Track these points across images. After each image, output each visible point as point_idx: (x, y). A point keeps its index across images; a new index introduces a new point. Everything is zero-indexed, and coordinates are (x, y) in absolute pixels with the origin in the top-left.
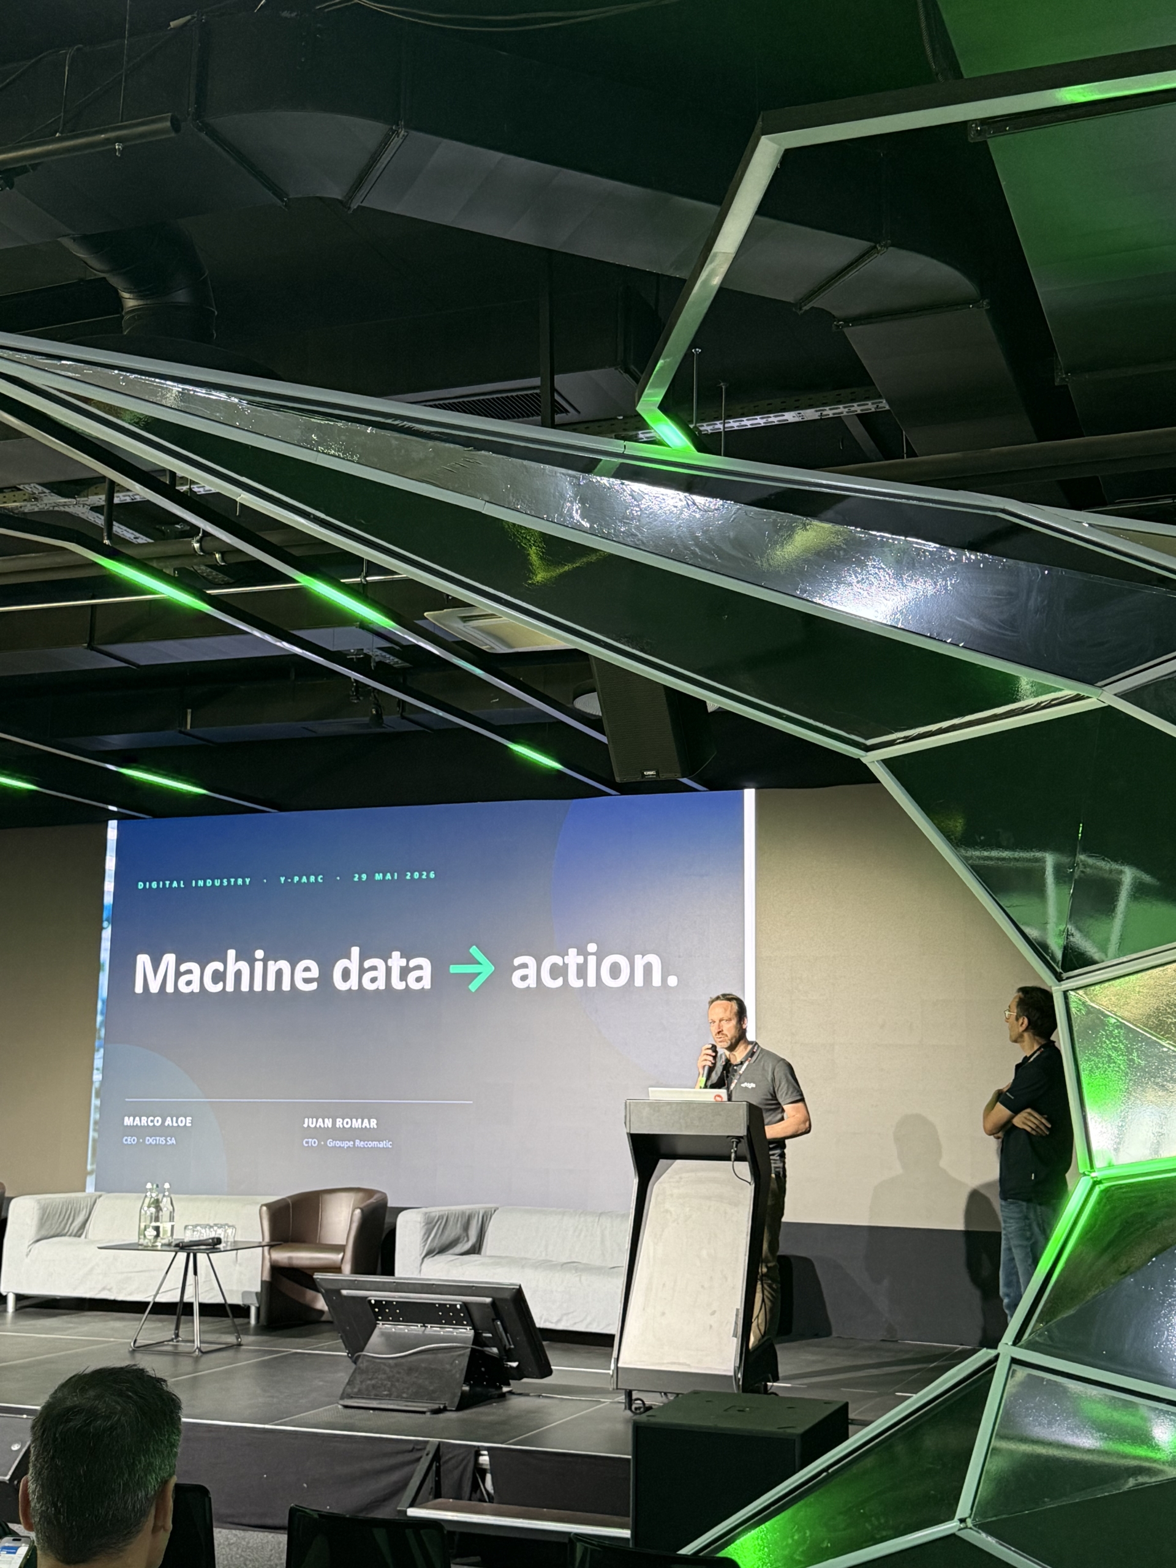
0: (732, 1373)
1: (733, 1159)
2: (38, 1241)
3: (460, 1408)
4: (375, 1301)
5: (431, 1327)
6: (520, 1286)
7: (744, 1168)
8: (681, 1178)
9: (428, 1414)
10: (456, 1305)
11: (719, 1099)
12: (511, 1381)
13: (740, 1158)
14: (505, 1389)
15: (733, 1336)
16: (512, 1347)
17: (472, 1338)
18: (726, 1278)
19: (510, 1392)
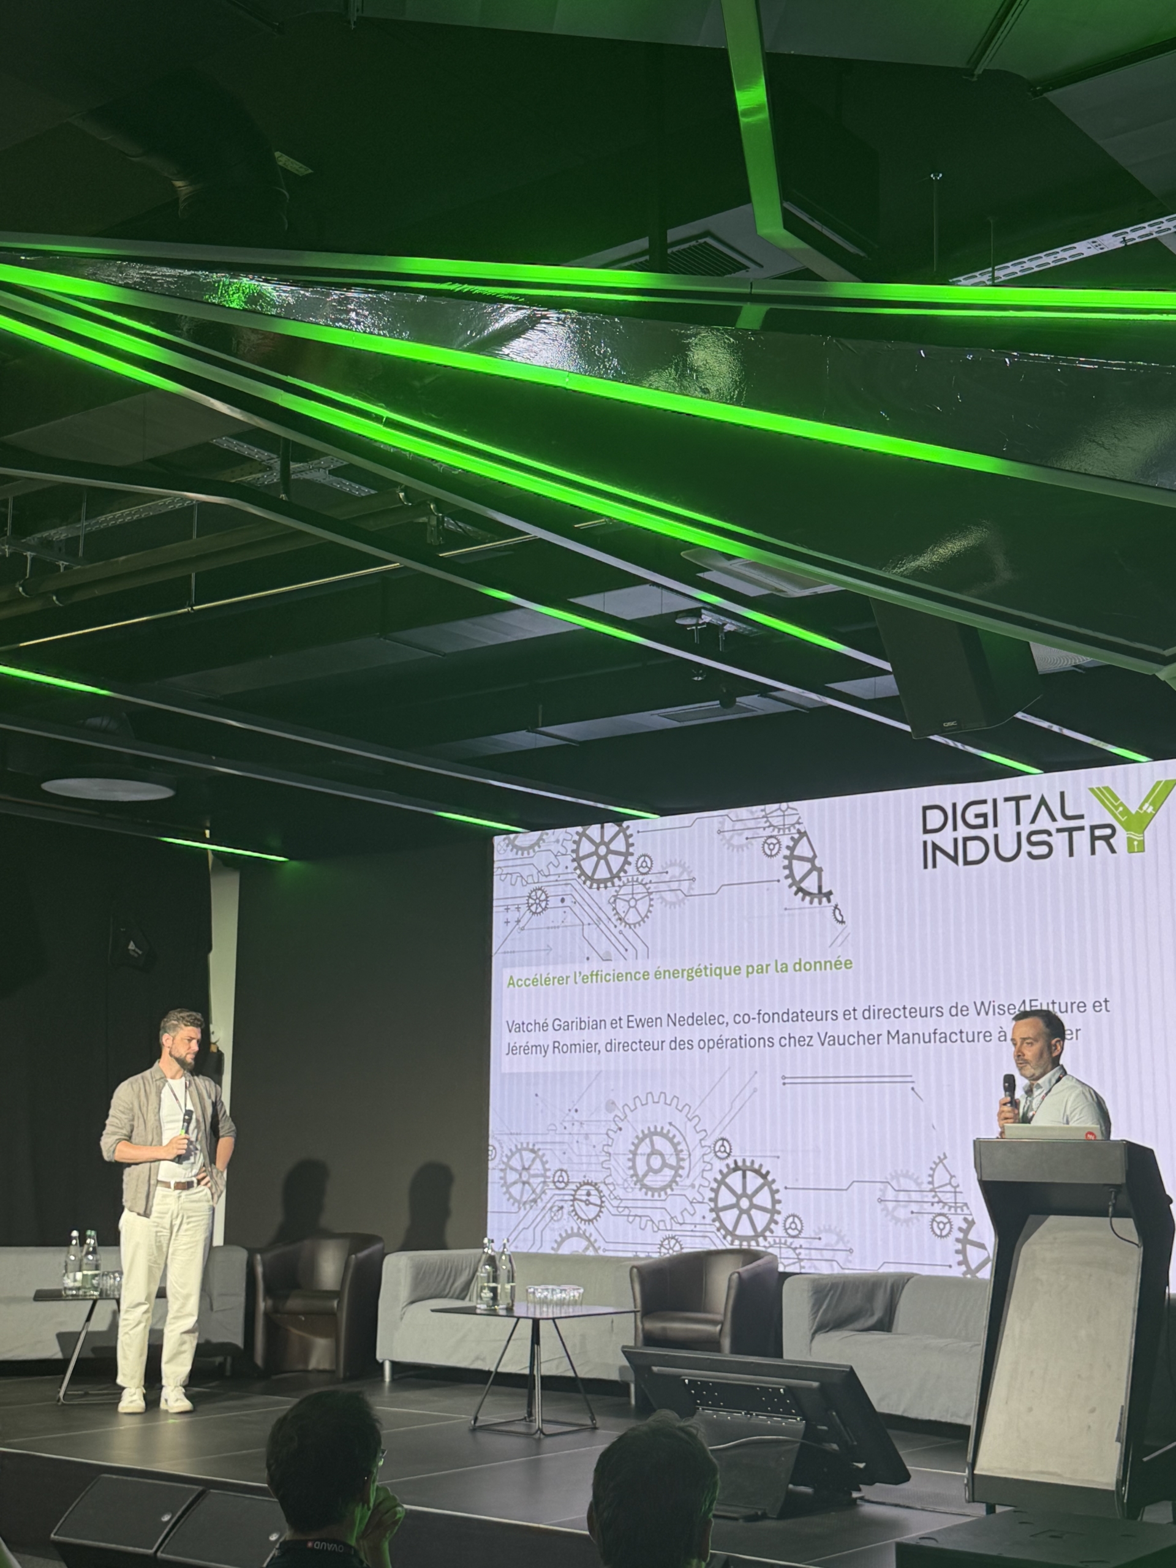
0: (1113, 1488)
1: (1110, 1215)
2: (412, 1302)
3: (781, 1516)
4: (689, 1381)
5: (757, 1415)
6: (851, 1368)
7: (1127, 1226)
8: (1055, 1239)
9: (741, 1521)
10: (779, 1389)
11: (1090, 1137)
12: (861, 1486)
13: (1118, 1214)
14: (855, 1495)
15: (1116, 1441)
16: (855, 1443)
17: (803, 1430)
18: (1109, 1366)
19: (862, 1498)
